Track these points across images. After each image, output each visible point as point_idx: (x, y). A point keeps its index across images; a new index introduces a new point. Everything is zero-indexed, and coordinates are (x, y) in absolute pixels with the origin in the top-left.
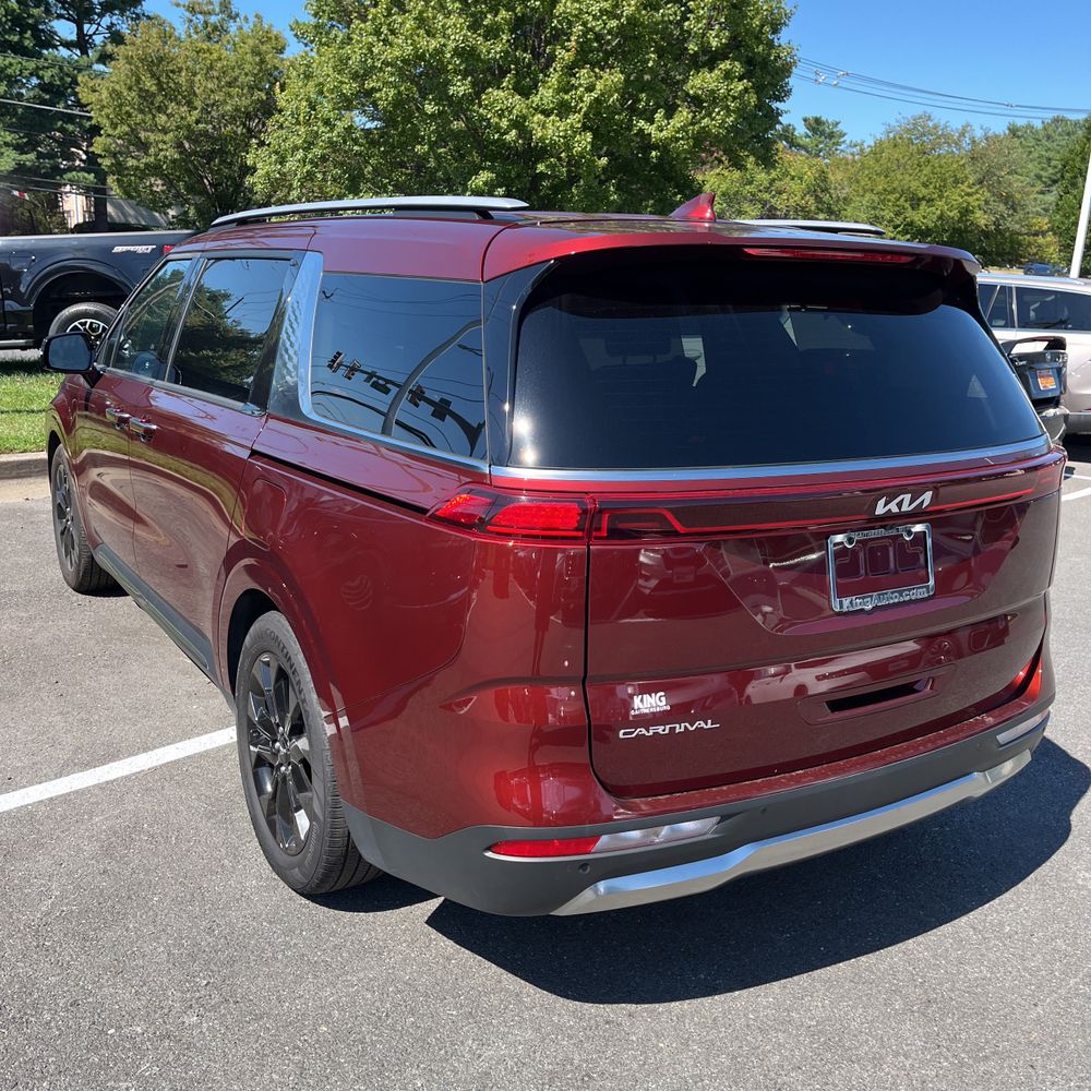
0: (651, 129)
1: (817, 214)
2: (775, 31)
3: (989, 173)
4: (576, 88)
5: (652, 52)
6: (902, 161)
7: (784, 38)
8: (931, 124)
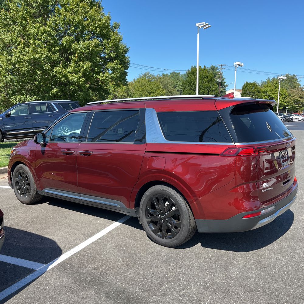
0: (99, 77)
1: (128, 97)
2: (126, 53)
3: (165, 85)
4: (79, 67)
5: (98, 58)
6: (145, 83)
7: (127, 55)
8: (150, 74)
